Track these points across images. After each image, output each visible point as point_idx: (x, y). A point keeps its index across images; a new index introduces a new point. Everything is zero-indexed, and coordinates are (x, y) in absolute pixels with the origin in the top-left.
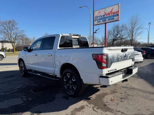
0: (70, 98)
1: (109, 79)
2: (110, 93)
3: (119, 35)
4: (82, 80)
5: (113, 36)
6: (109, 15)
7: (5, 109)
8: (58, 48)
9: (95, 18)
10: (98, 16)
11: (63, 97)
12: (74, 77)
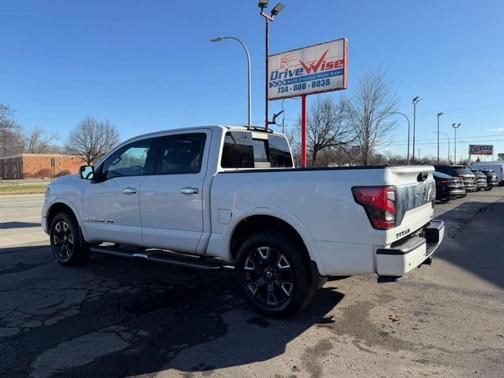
0: (273, 322)
1: (406, 256)
2: (376, 301)
3: (332, 133)
4: (315, 263)
5: (314, 133)
6: (315, 70)
7: (78, 367)
8: (220, 169)
9: (271, 79)
10: (280, 71)
11: (250, 321)
12: (285, 256)
